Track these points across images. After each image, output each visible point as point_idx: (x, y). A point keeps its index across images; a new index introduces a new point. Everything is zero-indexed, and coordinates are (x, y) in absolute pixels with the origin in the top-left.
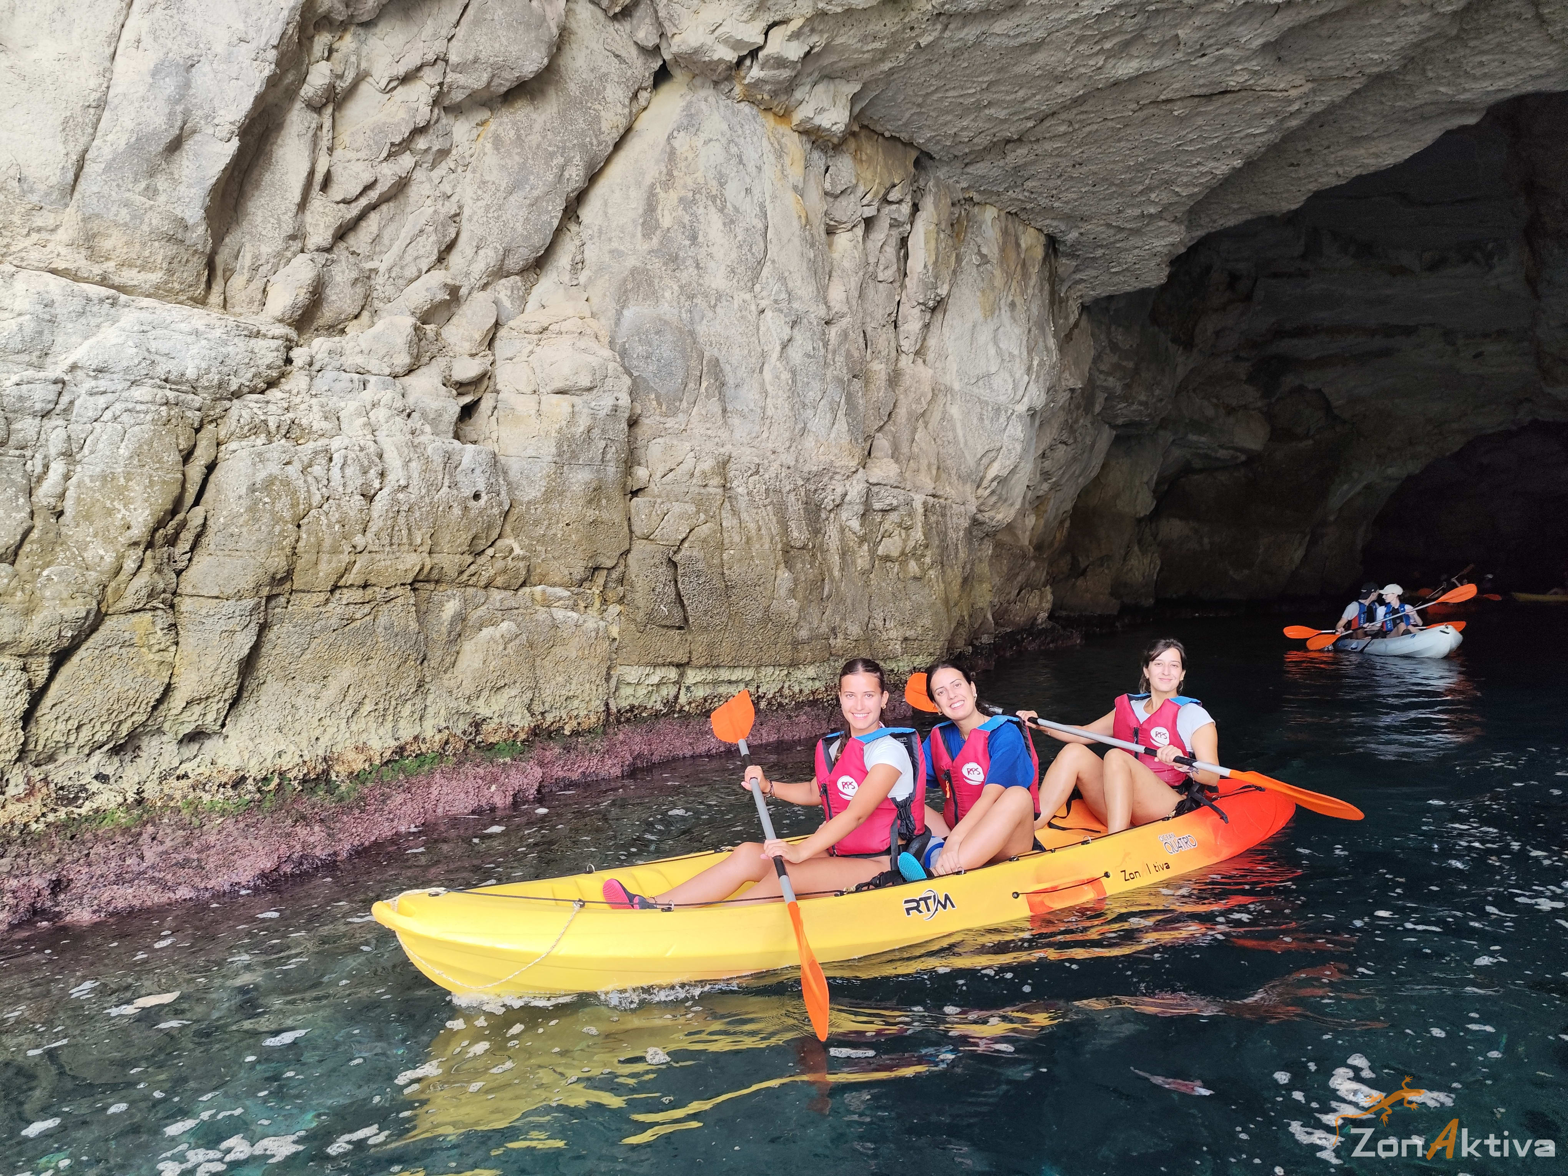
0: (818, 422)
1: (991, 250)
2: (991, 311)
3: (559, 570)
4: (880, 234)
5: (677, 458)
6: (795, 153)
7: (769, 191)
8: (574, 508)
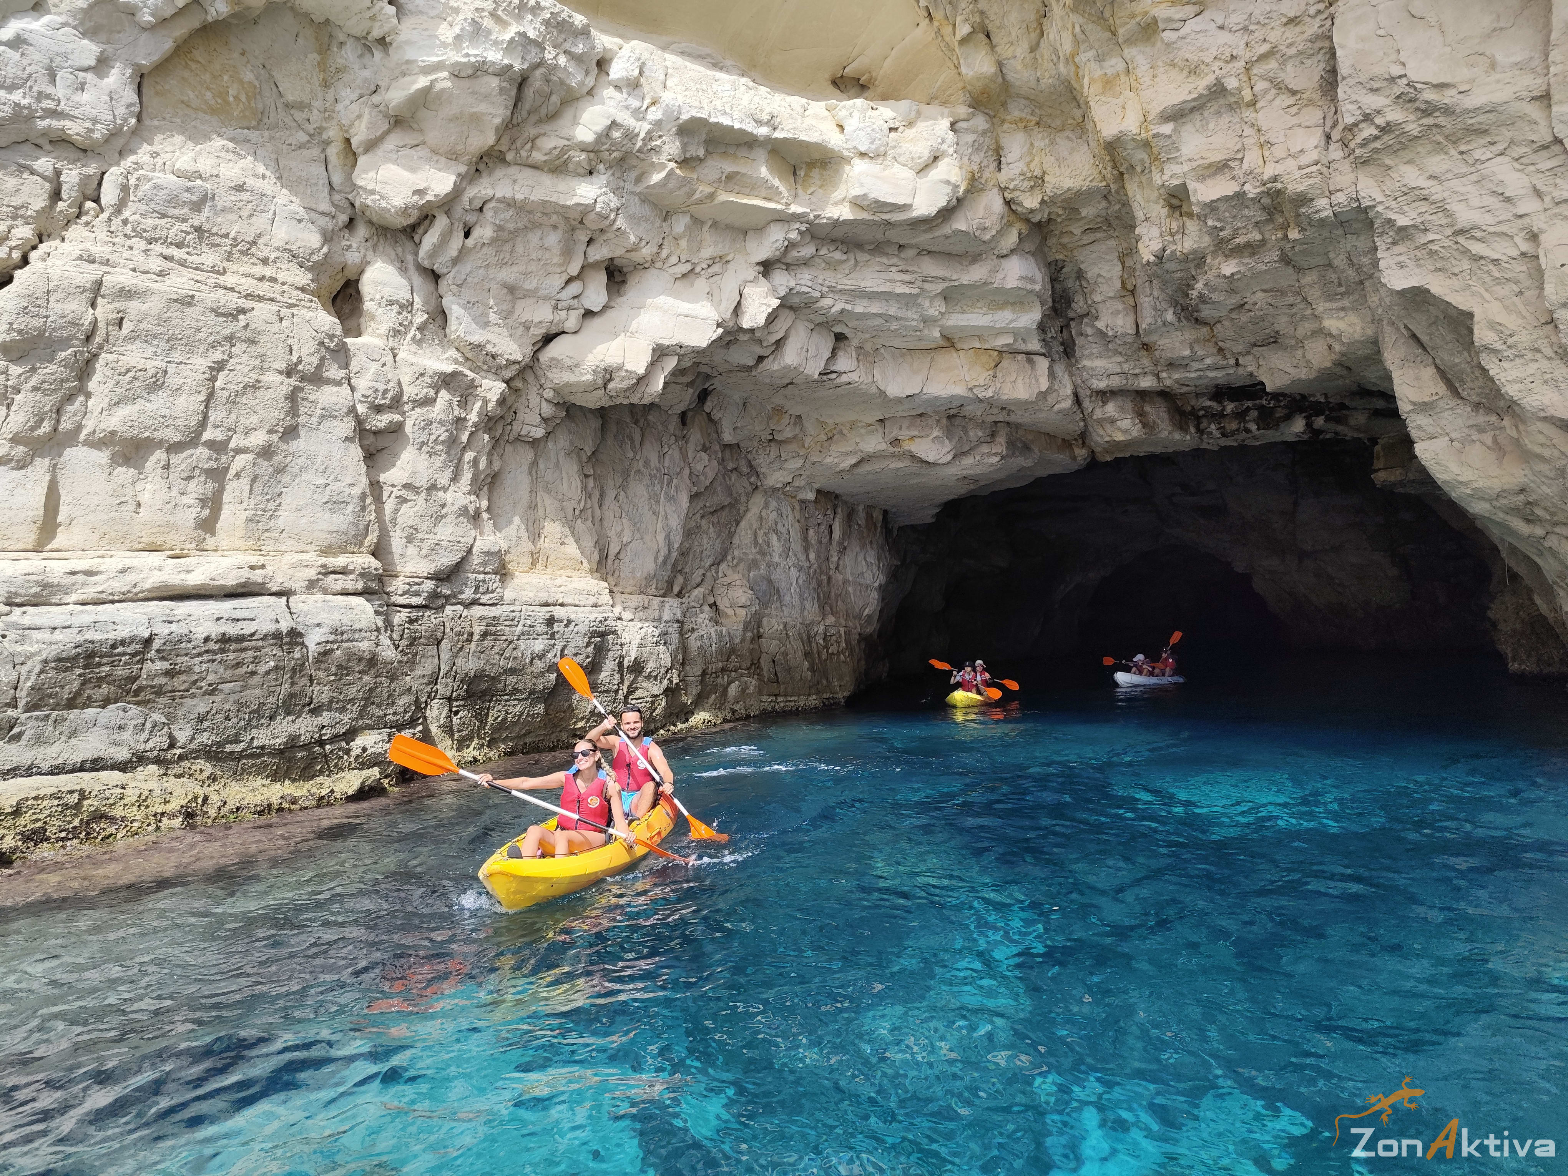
0: (808, 606)
1: (862, 522)
2: (863, 546)
3: (744, 666)
4: (823, 527)
5: (772, 625)
6: (797, 507)
7: (790, 524)
8: (747, 645)
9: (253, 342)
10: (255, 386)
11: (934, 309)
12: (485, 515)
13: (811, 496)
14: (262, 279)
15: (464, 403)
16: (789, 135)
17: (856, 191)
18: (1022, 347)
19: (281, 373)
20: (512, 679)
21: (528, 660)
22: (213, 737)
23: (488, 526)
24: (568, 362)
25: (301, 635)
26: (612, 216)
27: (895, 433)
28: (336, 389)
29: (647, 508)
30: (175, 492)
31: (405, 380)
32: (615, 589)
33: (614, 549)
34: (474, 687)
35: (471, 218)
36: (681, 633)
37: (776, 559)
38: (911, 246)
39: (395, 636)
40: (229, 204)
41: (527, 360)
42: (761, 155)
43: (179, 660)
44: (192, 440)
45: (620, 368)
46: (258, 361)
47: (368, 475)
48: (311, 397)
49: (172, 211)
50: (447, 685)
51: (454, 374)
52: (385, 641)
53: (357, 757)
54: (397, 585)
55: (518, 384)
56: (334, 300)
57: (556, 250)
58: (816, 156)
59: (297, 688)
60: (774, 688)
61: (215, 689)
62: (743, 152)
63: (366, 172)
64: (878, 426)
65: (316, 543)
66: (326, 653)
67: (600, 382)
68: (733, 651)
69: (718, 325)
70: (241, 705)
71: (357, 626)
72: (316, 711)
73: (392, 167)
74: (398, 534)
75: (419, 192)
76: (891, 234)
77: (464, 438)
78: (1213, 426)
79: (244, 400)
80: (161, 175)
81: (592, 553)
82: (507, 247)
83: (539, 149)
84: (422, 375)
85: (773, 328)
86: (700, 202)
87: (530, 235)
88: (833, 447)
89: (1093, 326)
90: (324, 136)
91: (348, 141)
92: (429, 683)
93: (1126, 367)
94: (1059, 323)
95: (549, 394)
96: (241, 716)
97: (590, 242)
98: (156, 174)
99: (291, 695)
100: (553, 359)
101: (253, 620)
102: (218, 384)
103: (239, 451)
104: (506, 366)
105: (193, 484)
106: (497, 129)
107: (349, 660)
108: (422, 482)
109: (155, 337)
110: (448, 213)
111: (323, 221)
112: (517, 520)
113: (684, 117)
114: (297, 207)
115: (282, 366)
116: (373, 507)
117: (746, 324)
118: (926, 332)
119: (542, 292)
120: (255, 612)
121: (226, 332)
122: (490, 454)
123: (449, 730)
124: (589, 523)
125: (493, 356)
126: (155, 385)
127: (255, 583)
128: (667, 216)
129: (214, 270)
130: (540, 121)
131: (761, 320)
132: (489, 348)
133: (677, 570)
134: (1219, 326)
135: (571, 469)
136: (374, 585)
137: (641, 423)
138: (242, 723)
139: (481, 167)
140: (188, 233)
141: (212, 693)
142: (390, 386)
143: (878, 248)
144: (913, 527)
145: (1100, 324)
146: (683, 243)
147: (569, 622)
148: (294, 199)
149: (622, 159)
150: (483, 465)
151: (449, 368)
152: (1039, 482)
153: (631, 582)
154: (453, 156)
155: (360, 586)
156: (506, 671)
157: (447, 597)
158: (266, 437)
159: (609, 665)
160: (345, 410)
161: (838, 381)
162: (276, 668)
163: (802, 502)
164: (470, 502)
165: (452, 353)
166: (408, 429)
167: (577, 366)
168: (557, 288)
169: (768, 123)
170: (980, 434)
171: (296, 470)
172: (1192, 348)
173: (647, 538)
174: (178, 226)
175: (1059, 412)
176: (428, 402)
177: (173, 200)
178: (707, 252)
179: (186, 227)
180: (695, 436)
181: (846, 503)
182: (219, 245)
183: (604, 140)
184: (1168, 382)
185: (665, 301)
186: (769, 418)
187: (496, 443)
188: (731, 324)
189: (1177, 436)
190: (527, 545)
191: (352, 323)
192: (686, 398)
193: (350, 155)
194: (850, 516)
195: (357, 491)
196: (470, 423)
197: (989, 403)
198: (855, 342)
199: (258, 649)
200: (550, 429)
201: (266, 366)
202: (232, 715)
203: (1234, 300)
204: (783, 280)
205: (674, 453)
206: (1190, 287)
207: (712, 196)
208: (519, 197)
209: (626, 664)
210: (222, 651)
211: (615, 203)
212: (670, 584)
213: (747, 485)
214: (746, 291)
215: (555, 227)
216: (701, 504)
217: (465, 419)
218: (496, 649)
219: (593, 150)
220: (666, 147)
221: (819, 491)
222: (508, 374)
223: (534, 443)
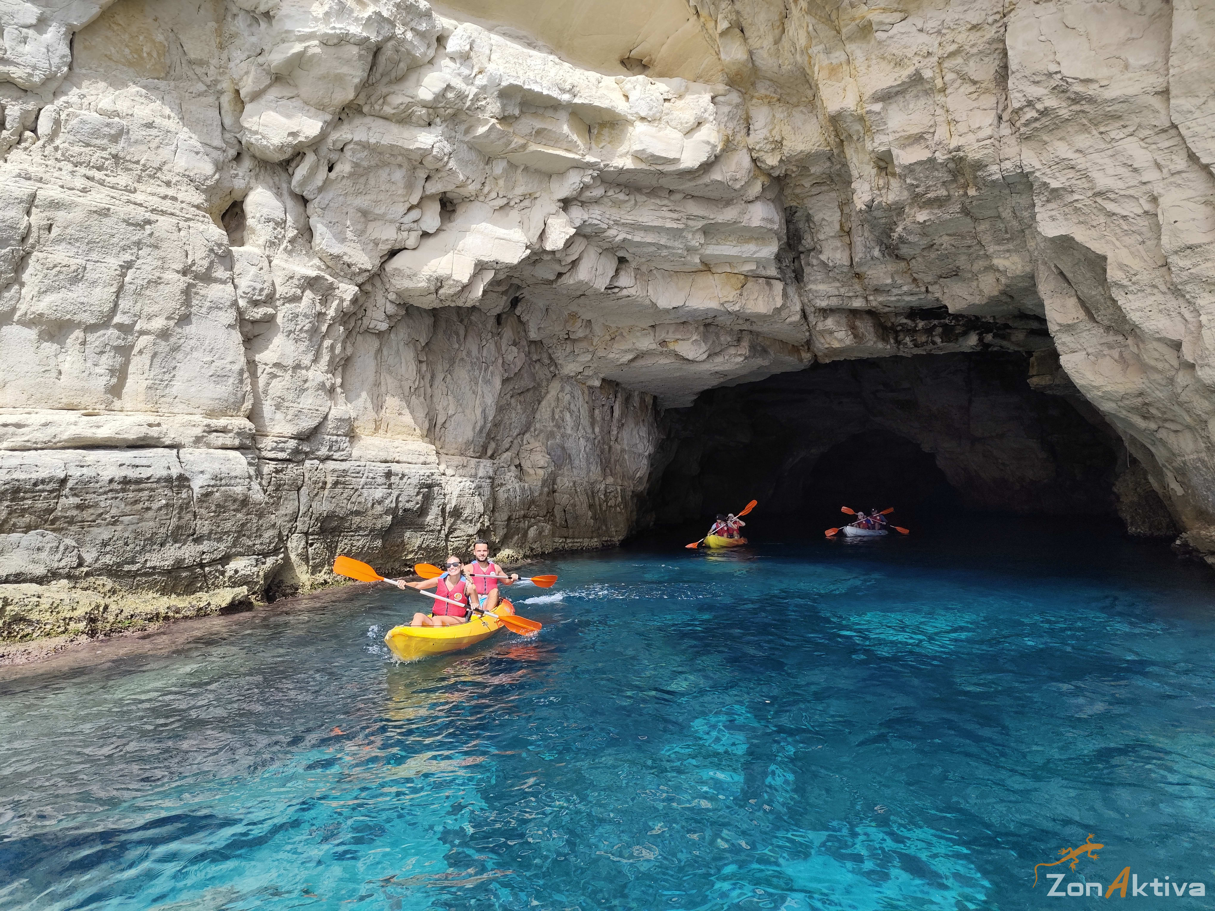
0: (593, 468)
1: (637, 404)
2: (637, 424)
3: (541, 514)
4: (606, 408)
5: (564, 482)
6: (586, 392)
7: (581, 405)
8: (544, 497)
9: (157, 247)
10: (157, 282)
11: (696, 240)
12: (339, 390)
13: (597, 383)
14: (165, 197)
15: (325, 301)
16: (586, 102)
17: (637, 147)
18: (763, 273)
19: (178, 272)
20: (357, 519)
21: (370, 505)
22: (114, 559)
23: (341, 398)
24: (408, 272)
25: (187, 479)
26: (446, 159)
27: (663, 336)
28: (222, 286)
29: (468, 388)
30: (89, 364)
31: (278, 281)
32: (441, 451)
33: (440, 420)
34: (326, 525)
35: (334, 156)
36: (492, 487)
37: (569, 431)
38: (678, 191)
39: (264, 483)
40: (140, 138)
41: (375, 269)
42: (563, 116)
43: (88, 497)
44: (105, 322)
45: (449, 278)
46: (160, 263)
47: (246, 356)
48: (202, 292)
49: (94, 142)
50: (305, 522)
51: (317, 278)
52: (255, 486)
53: (231, 577)
54: (267, 443)
55: (368, 287)
56: (223, 217)
57: (401, 184)
58: (607, 118)
59: (183, 522)
60: (564, 532)
61: (117, 521)
62: (550, 113)
63: (251, 116)
64: (650, 330)
65: (202, 407)
66: (208, 495)
67: (433, 288)
68: (533, 502)
69: (527, 247)
70: (137, 534)
71: (233, 474)
72: (198, 540)
73: (272, 113)
74: (269, 402)
75: (293, 134)
76: (663, 181)
77: (324, 328)
78: (908, 339)
79: (148, 292)
80: (86, 112)
81: (423, 422)
82: (362, 180)
83: (389, 104)
84: (292, 278)
85: (570, 251)
86: (515, 151)
87: (380, 172)
88: (615, 346)
89: (818, 258)
90: (219, 87)
91: (237, 92)
92: (291, 521)
93: (842, 290)
94: (792, 255)
95: (392, 296)
96: (137, 542)
97: (428, 178)
98: (83, 112)
99: (178, 527)
100: (396, 269)
101: (149, 466)
102: (127, 279)
103: (142, 333)
104: (359, 274)
105: (104, 357)
106: (356, 87)
107: (226, 501)
108: (289, 362)
109: (77, 240)
110: (315, 151)
111: (216, 154)
112: (364, 395)
113: (504, 84)
114: (195, 142)
115: (180, 267)
116: (249, 380)
117: (549, 247)
118: (689, 258)
119: (389, 217)
120: (151, 460)
121: (135, 238)
122: (344, 342)
123: (305, 558)
124: (422, 399)
125: (349, 266)
126: (76, 278)
127: (152, 438)
128: (489, 161)
129: (126, 189)
130: (390, 82)
131: (560, 244)
132: (346, 258)
133: (490, 437)
134: (913, 261)
135: (408, 356)
136: (248, 442)
137: (466, 321)
138: (138, 548)
139: (343, 116)
140: (107, 159)
141: (114, 523)
142: (265, 286)
143: (653, 192)
144: (676, 410)
145: (823, 257)
146: (501, 182)
147: (403, 475)
148: (193, 136)
149: (455, 115)
150: (338, 349)
151: (313, 273)
152: (774, 378)
153: (454, 446)
154: (321, 107)
155: (237, 442)
156: (352, 513)
157: (306, 454)
158: (165, 322)
159: (434, 511)
160: (229, 303)
161: (620, 294)
162: (167, 505)
163: (590, 387)
164: (328, 379)
165: (316, 261)
166: (279, 320)
167: (415, 275)
168: (401, 214)
169: (569, 91)
170: (729, 339)
171: (188, 349)
172: (893, 277)
173: (467, 412)
174: (99, 154)
175: (790, 324)
176: (295, 299)
177: (96, 133)
178: (520, 190)
179: (105, 154)
180: (508, 333)
181: (624, 389)
182: (131, 170)
183: (440, 99)
184: (874, 304)
185: (486, 227)
186: (566, 321)
187: (349, 333)
188: (537, 247)
189: (880, 345)
190: (372, 414)
191: (237, 235)
192: (500, 304)
193: (239, 103)
194: (627, 400)
195: (236, 367)
196: (329, 317)
197: (737, 315)
198: (634, 265)
199: (153, 490)
200: (392, 324)
201: (166, 266)
202: (130, 541)
203: (924, 242)
204: (578, 214)
205: (491, 346)
206: (892, 230)
207: (524, 146)
208: (372, 141)
209: (448, 510)
210: (124, 490)
211: (448, 148)
212: (485, 448)
213: (548, 373)
214: (549, 221)
215: (400, 166)
216: (511, 387)
217: (325, 314)
218: (345, 495)
219: (432, 107)
220: (489, 107)
221: (603, 380)
222: (360, 280)
223: (380, 334)
